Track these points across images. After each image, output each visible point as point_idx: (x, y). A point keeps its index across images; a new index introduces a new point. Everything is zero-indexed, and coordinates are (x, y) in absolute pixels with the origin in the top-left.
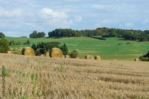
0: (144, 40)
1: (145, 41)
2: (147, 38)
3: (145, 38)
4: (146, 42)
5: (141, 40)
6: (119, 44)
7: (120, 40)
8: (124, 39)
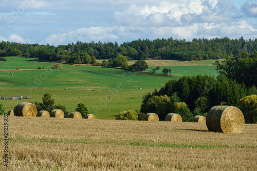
0: (76, 62)
1: (78, 63)
2: (81, 58)
3: (79, 58)
4: (81, 64)
5: (71, 61)
6: (39, 68)
7: (30, 61)
8: (38, 59)
